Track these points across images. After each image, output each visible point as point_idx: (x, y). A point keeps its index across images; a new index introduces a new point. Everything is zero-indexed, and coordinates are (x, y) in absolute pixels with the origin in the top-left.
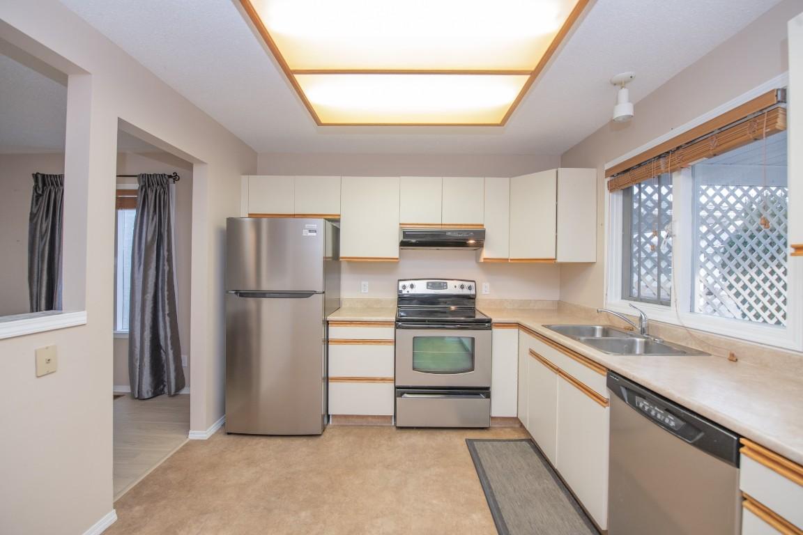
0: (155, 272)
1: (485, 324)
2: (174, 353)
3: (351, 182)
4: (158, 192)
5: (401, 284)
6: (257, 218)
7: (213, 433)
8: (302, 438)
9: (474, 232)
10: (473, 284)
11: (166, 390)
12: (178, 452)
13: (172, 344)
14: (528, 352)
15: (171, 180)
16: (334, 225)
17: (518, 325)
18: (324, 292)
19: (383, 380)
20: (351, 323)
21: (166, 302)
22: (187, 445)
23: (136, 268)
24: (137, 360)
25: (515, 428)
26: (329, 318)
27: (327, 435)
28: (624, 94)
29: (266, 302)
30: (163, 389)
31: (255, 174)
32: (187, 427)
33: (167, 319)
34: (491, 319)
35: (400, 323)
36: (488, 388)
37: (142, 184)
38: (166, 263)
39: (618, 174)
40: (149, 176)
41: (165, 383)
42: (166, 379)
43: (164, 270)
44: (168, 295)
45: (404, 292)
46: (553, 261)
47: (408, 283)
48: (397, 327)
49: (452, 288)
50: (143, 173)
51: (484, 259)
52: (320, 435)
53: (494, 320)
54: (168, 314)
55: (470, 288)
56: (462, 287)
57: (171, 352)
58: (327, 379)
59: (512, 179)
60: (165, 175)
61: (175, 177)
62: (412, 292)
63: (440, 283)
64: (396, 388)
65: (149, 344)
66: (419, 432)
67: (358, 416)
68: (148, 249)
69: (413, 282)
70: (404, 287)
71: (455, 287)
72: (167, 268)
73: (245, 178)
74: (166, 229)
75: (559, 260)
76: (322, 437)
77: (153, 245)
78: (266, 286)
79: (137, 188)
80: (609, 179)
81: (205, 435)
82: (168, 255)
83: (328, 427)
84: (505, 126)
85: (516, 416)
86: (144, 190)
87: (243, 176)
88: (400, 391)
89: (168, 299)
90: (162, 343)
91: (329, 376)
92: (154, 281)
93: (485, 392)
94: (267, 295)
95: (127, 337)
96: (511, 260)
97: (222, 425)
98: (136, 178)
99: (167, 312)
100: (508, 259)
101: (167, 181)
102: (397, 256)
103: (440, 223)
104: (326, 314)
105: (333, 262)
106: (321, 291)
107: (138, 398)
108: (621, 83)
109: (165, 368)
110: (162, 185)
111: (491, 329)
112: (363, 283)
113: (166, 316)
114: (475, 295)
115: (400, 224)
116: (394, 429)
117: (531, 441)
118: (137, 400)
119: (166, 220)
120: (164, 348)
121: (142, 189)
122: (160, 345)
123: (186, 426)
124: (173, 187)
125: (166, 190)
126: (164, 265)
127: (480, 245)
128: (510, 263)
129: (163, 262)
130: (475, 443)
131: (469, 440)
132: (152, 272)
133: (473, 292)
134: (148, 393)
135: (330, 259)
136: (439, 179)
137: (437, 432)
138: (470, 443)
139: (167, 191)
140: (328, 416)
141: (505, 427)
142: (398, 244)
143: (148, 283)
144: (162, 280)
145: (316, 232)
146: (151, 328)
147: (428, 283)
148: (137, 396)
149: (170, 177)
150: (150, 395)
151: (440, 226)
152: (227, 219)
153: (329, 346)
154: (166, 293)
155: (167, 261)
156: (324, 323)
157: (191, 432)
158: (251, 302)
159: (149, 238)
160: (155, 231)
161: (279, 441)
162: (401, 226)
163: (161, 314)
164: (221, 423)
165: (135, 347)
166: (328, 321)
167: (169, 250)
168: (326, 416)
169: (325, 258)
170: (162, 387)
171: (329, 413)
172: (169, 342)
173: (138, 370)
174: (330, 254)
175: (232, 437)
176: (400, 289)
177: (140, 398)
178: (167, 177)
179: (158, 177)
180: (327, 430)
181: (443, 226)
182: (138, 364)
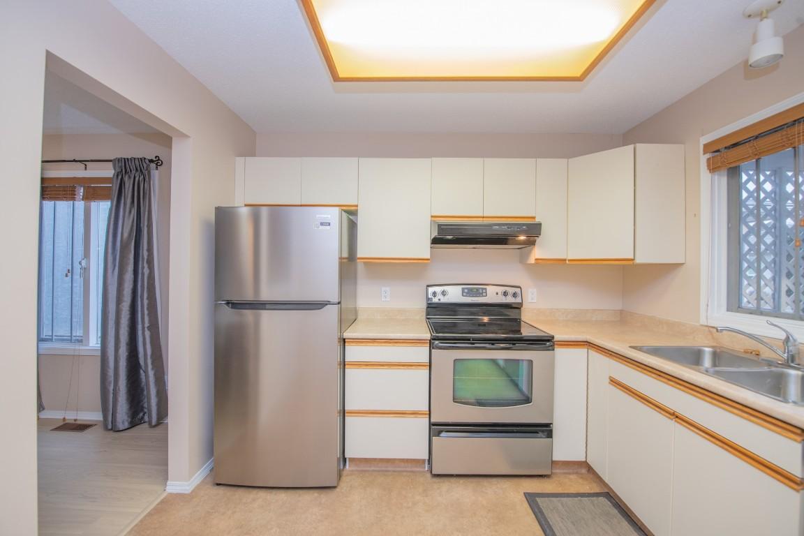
0: (132, 276)
1: (544, 342)
2: (155, 374)
3: (371, 166)
4: (137, 179)
5: (431, 290)
6: (255, 208)
7: (198, 483)
8: (311, 491)
9: (527, 225)
10: (518, 290)
11: (146, 418)
12: (150, 514)
13: (152, 364)
14: (608, 380)
15: (153, 165)
16: (351, 217)
17: (588, 344)
18: (339, 303)
19: (415, 413)
20: (374, 341)
21: (146, 312)
22: (162, 502)
23: (110, 271)
24: (110, 383)
25: (581, 474)
26: (346, 335)
27: (344, 486)
28: (766, 26)
29: (265, 315)
30: (142, 418)
31: (253, 154)
32: (165, 476)
33: (147, 333)
34: (553, 337)
35: (437, 342)
36: (548, 425)
37: (119, 170)
38: (146, 265)
39: (726, 148)
40: (126, 160)
41: (146, 410)
42: (146, 405)
43: (143, 274)
44: (148, 305)
45: (435, 300)
46: (631, 262)
47: (438, 289)
48: (431, 347)
49: (493, 296)
50: (119, 156)
51: (536, 259)
52: (335, 487)
53: (557, 337)
54: (148, 327)
55: (515, 295)
56: (505, 294)
57: (151, 373)
58: (343, 413)
59: (570, 160)
60: (145, 159)
61: (157, 162)
62: (444, 300)
63: (477, 289)
64: (431, 424)
65: (125, 364)
66: (462, 481)
67: (382, 460)
68: (124, 247)
69: (445, 288)
70: (434, 294)
71: (497, 294)
72: (146, 271)
73: (240, 160)
74: (146, 224)
75: (638, 261)
76: (337, 490)
77: (130, 243)
78: (266, 295)
79: (112, 176)
80: (708, 156)
81: (188, 488)
82: (148, 256)
83: (344, 473)
84: (585, 81)
85: (584, 460)
86: (120, 177)
87: (238, 159)
88: (437, 428)
89: (148, 309)
90: (142, 362)
91: (346, 409)
92: (131, 286)
93: (544, 429)
94: (267, 306)
95: (99, 353)
96: (569, 260)
97: (211, 471)
98: (111, 164)
99: (147, 324)
100: (565, 260)
101: (148, 166)
102: (428, 256)
103: (481, 215)
104: (343, 329)
105: (349, 263)
106: (337, 300)
107: (111, 429)
108: (761, 14)
109: (145, 393)
110: (141, 170)
111: (553, 350)
112: (383, 289)
113: (146, 329)
114: (521, 304)
115: (432, 217)
116: (429, 475)
117: (610, 495)
118: (111, 432)
119: (147, 213)
120: (143, 367)
121: (118, 176)
122: (139, 364)
123: (163, 474)
124: (156, 174)
125: (146, 177)
126: (143, 268)
127: (531, 243)
128: (568, 265)
129: (143, 263)
130: (537, 499)
131: (527, 493)
132: (129, 276)
133: (518, 300)
134: (123, 422)
135: (345, 260)
136: (480, 160)
137: (485, 482)
138: (531, 498)
139: (147, 179)
140: (345, 460)
141: (570, 474)
142: (429, 242)
143: (123, 290)
144: (141, 286)
145: (329, 225)
146: (127, 344)
147: (463, 289)
148: (110, 427)
149: (151, 161)
150: (127, 425)
151: (481, 219)
152: (216, 208)
153: (346, 370)
154: (146, 302)
155: (147, 262)
156: (339, 342)
157: (169, 483)
158: (249, 314)
159: (126, 235)
160: (132, 226)
161: (282, 496)
162: (433, 219)
163: (140, 327)
164: (209, 468)
165: (108, 367)
166: (344, 339)
167: (150, 250)
168: (341, 459)
169: (341, 258)
170: (141, 414)
171: (346, 456)
172: (149, 361)
173: (111, 396)
174: (345, 255)
175: (221, 490)
176: (430, 297)
177: (115, 429)
178: (147, 162)
179: (137, 161)
180: (344, 478)
181: (484, 219)
182: (111, 388)
